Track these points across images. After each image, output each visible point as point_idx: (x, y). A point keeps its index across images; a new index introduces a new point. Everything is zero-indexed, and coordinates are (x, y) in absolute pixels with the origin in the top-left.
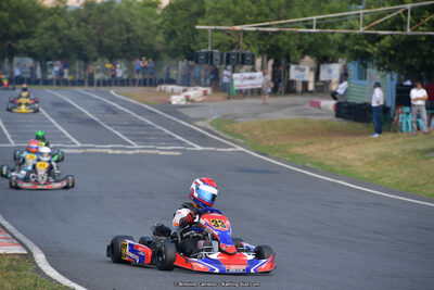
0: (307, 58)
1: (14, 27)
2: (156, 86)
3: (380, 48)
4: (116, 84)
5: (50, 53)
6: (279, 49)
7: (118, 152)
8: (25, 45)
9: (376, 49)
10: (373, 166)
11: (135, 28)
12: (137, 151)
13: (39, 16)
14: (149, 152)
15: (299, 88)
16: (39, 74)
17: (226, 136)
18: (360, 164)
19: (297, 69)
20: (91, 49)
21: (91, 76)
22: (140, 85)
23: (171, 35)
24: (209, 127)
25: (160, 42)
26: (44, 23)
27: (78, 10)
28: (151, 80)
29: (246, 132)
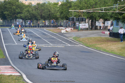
0: (101, 19)
1: (17, 10)
2: (57, 27)
3: (123, 17)
4: (46, 27)
5: (27, 18)
6: (93, 17)
7: (46, 46)
8: (20, 16)
9: (121, 17)
10: (120, 51)
11: (51, 11)
12: (52, 46)
13: (24, 7)
14: (55, 46)
15: (99, 28)
16: (24, 24)
17: (78, 42)
18: (117, 50)
19: (98, 23)
20: (39, 17)
21: (39, 25)
22: (52, 27)
23: (62, 13)
24: (72, 39)
25: (58, 15)
26: (25, 10)
27: (35, 6)
28: (56, 26)
29: (83, 41)
